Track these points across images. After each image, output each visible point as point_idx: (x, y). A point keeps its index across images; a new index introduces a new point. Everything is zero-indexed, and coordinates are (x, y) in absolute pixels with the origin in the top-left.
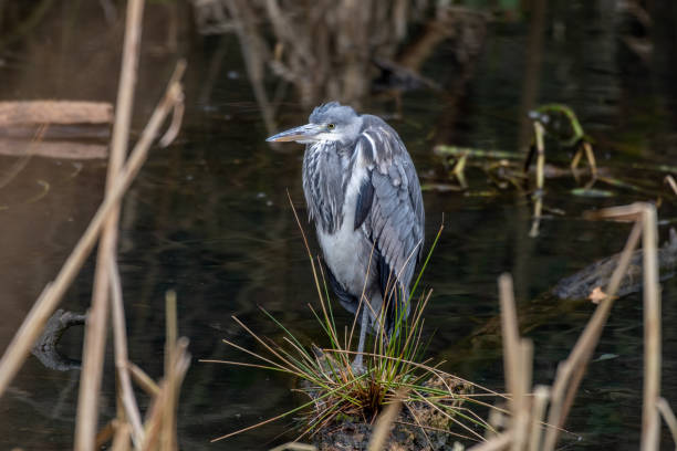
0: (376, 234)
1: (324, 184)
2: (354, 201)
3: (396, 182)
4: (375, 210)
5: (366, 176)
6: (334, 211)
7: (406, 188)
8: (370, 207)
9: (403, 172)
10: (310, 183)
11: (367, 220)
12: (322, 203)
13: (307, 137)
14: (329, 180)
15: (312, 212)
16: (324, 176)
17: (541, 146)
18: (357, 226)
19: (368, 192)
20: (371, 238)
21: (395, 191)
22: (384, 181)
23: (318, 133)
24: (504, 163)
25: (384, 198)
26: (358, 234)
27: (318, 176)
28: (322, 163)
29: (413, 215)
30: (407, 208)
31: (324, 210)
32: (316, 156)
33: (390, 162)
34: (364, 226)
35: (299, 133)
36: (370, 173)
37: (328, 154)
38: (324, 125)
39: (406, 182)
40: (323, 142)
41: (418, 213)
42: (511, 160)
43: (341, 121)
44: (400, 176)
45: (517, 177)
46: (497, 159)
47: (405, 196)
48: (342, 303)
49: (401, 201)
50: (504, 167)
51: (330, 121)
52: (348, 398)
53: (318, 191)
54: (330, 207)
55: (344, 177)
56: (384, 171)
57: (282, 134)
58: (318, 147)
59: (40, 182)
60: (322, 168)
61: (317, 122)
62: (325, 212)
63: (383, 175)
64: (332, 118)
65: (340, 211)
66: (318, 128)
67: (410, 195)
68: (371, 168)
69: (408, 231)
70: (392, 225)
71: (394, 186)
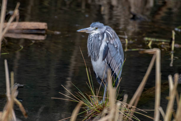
0: (109, 62)
1: (94, 46)
2: (103, 52)
3: (116, 46)
4: (109, 54)
5: (106, 44)
6: (96, 54)
7: (119, 48)
8: (107, 53)
9: (118, 43)
10: (90, 45)
11: (106, 58)
12: (93, 52)
13: (89, 31)
14: (95, 45)
15: (89, 54)
16: (94, 44)
17: (174, 38)
18: (103, 59)
19: (107, 49)
20: (108, 63)
21: (115, 49)
22: (112, 46)
23: (92, 30)
24: (163, 43)
25: (112, 51)
26: (104, 62)
27: (92, 44)
28: (94, 40)
29: (121, 56)
30: (119, 54)
31: (93, 54)
32: (92, 37)
33: (114, 40)
34: (105, 60)
35: (87, 30)
36: (108, 44)
37: (96, 37)
38: (94, 28)
39: (119, 46)
40: (94, 33)
41: (122, 56)
42: (165, 42)
43: (100, 27)
44: (117, 44)
45: (167, 47)
46: (161, 42)
47: (118, 50)
48: (98, 82)
49: (117, 52)
50: (164, 44)
51: (96, 27)
52: (97, 110)
53: (92, 48)
54: (95, 53)
55: (100, 44)
56: (112, 43)
57: (82, 29)
58: (93, 35)
59: (21, 46)
60: (93, 41)
61: (92, 27)
62: (93, 55)
63: (112, 44)
64: (97, 26)
65: (98, 54)
66: (93, 29)
67: (120, 50)
68: (108, 42)
69: (119, 61)
70: (114, 59)
71: (115, 47)
